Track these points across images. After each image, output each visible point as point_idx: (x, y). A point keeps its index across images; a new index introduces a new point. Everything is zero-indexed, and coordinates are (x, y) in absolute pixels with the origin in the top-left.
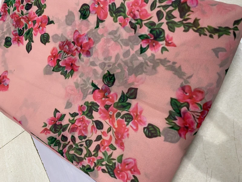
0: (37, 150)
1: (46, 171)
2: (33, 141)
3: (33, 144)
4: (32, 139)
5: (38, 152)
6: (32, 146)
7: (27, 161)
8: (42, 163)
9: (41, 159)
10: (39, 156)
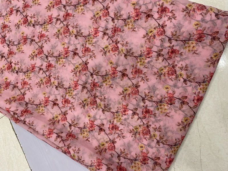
0: (16, 135)
1: (24, 154)
2: (12, 126)
3: (12, 129)
4: (11, 124)
5: (17, 137)
6: (11, 131)
7: (6, 145)
8: (21, 147)
9: (19, 143)
10: (18, 140)
